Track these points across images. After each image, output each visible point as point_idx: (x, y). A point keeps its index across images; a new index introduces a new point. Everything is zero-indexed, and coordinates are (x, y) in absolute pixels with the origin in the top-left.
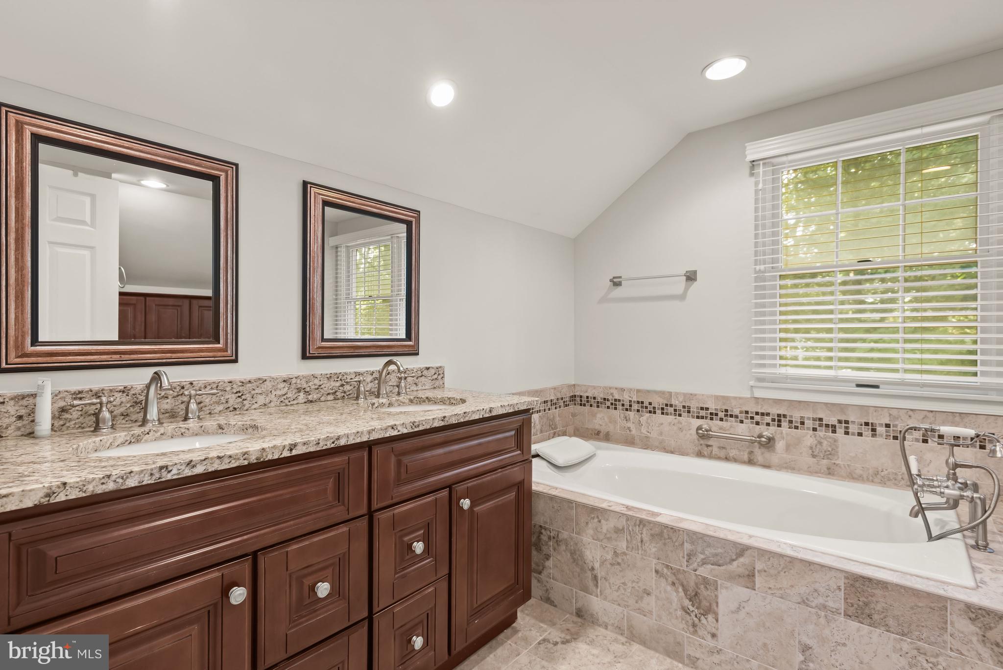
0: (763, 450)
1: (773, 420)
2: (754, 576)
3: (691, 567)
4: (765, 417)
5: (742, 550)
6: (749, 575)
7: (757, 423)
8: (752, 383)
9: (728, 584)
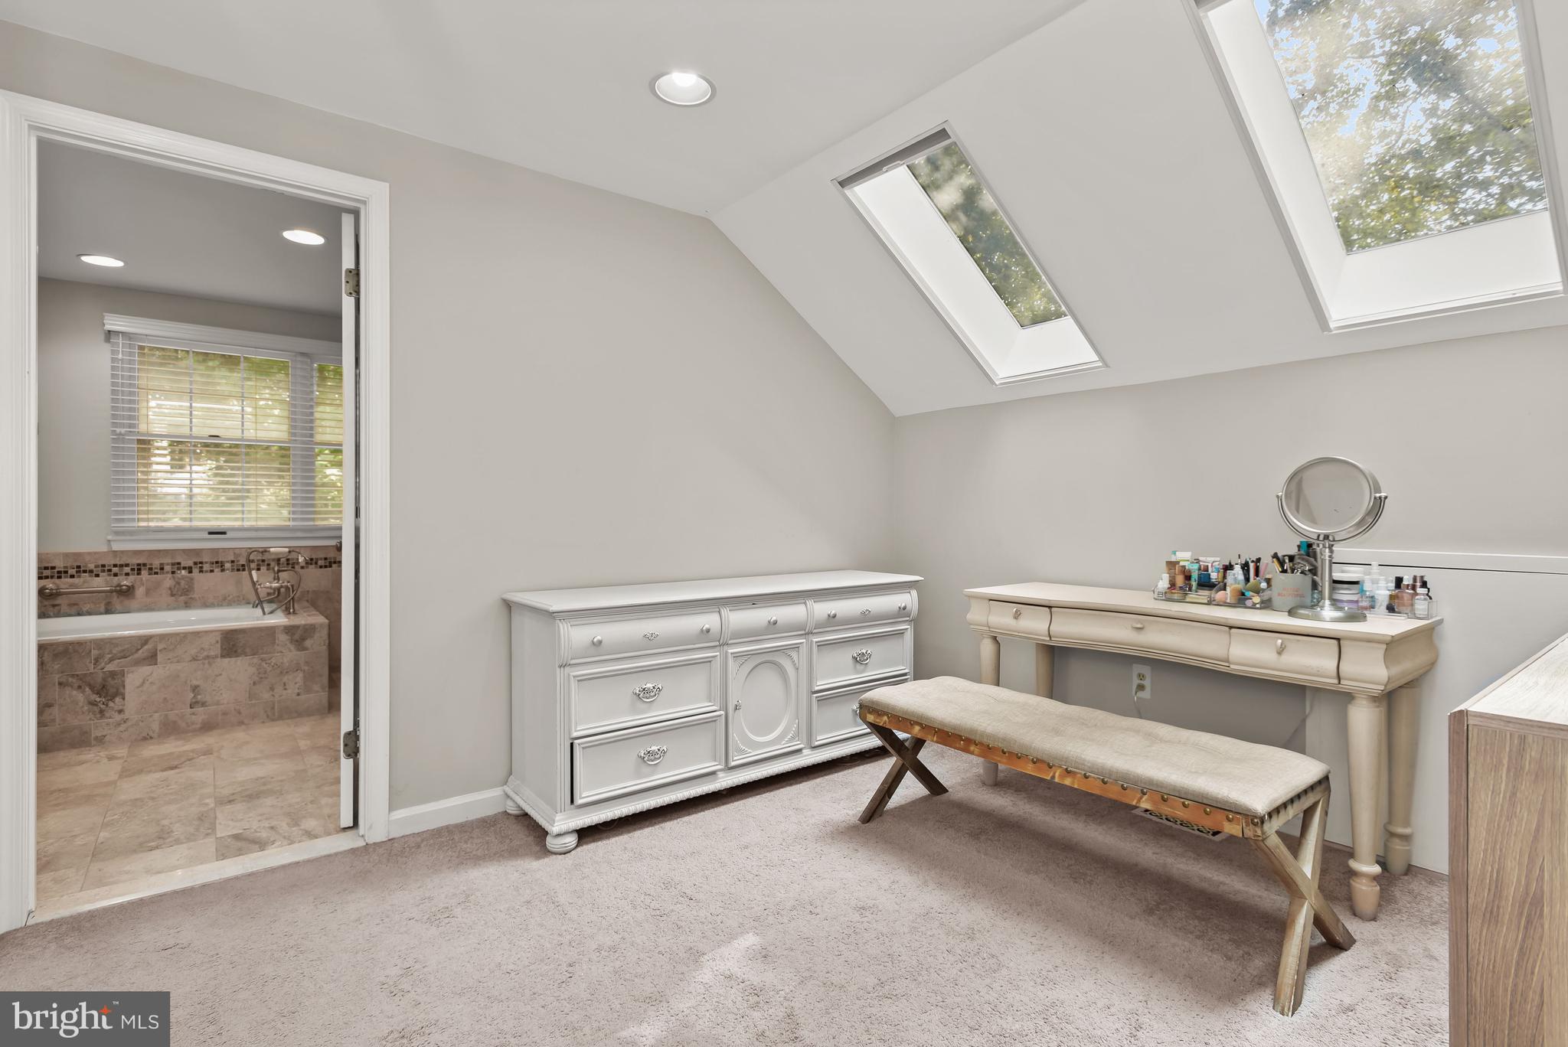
0: (122, 598)
1: (133, 570)
2: (156, 655)
3: (99, 667)
4: (125, 568)
5: (145, 640)
6: (152, 656)
7: (116, 575)
8: (109, 538)
9: (134, 668)
